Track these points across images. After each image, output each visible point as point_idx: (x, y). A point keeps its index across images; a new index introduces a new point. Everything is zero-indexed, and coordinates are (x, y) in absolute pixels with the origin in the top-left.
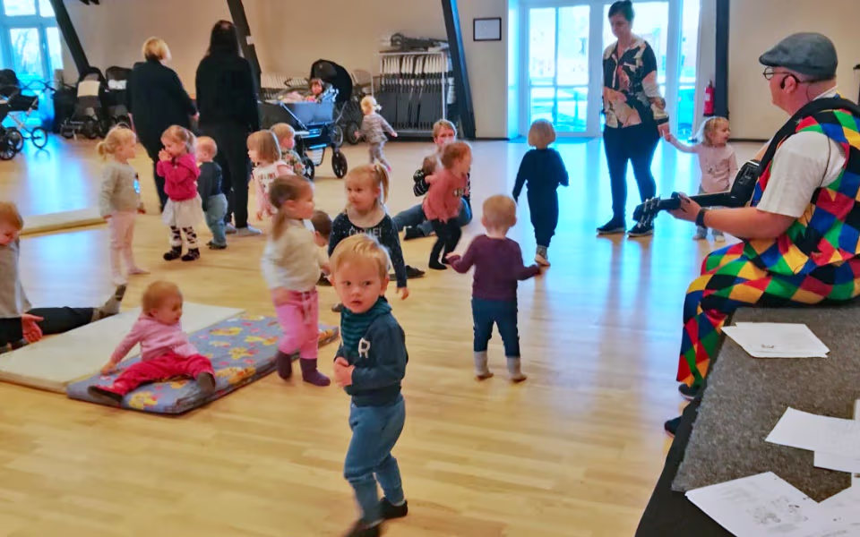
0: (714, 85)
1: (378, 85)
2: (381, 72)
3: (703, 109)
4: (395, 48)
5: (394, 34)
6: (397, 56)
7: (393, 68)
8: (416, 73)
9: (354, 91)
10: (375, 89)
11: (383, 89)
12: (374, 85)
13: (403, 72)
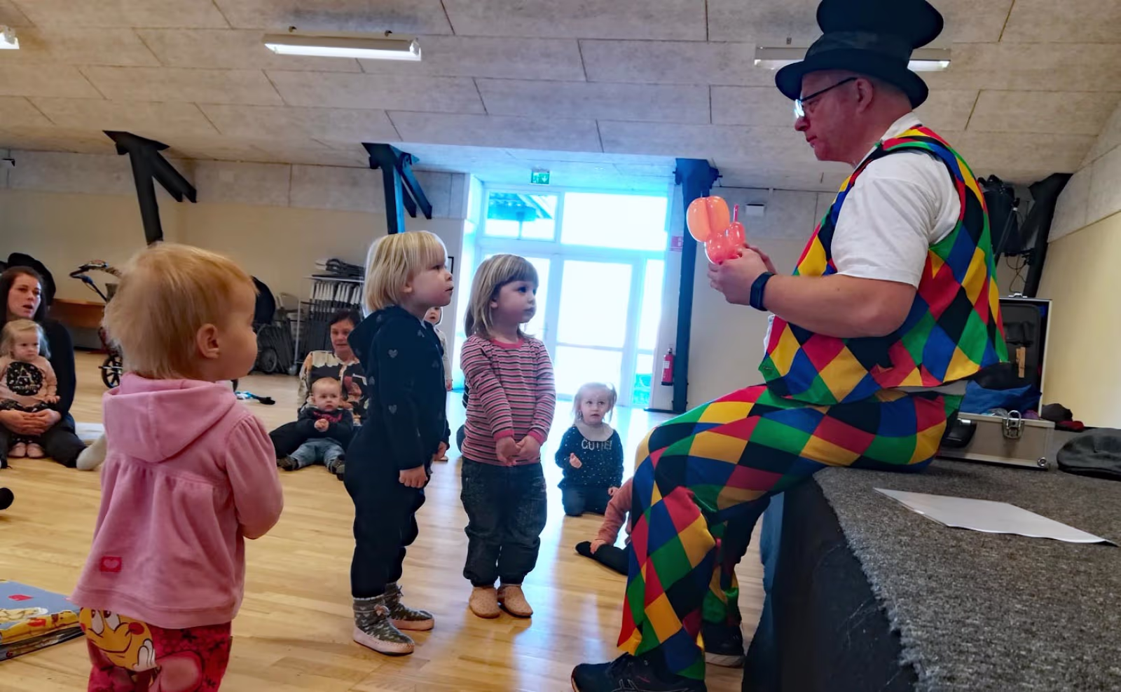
0: (674, 353)
1: (306, 311)
2: (311, 297)
3: (662, 377)
4: (329, 273)
5: (331, 258)
6: (333, 282)
7: (326, 295)
8: (352, 303)
9: (276, 316)
10: (302, 317)
11: (312, 317)
12: (302, 311)
13: (337, 299)
